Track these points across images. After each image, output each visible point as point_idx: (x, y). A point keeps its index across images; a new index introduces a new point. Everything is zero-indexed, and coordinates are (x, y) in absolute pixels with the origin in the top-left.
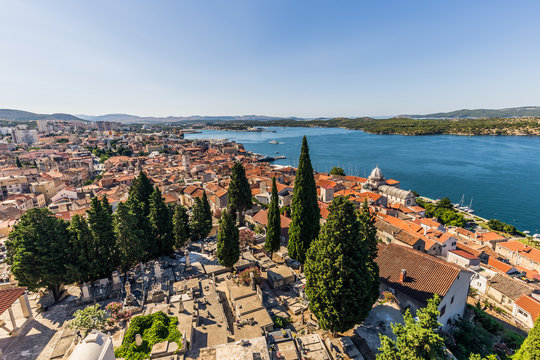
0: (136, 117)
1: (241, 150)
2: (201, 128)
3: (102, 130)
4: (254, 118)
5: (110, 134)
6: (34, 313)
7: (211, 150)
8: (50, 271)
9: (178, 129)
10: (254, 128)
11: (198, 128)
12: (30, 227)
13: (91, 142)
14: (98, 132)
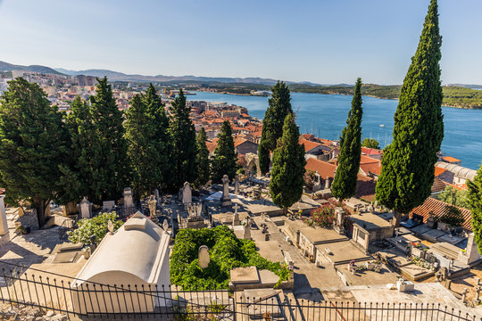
0: (121, 74)
1: (244, 115)
2: (195, 89)
3: (83, 84)
4: (258, 82)
5: (92, 89)
6: (12, 234)
7: (208, 112)
8: (37, 174)
9: (168, 89)
10: (259, 92)
11: (191, 89)
12: (14, 104)
13: (71, 96)
14: (78, 88)
